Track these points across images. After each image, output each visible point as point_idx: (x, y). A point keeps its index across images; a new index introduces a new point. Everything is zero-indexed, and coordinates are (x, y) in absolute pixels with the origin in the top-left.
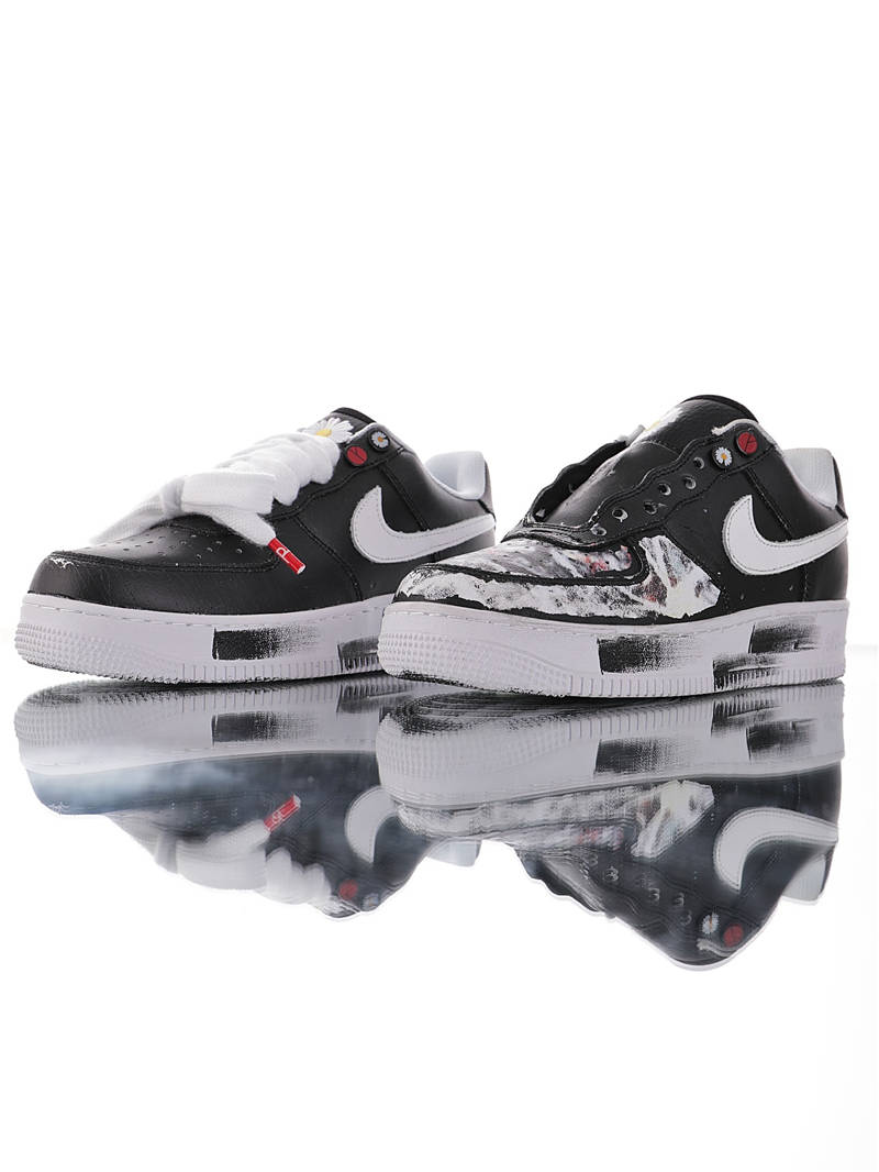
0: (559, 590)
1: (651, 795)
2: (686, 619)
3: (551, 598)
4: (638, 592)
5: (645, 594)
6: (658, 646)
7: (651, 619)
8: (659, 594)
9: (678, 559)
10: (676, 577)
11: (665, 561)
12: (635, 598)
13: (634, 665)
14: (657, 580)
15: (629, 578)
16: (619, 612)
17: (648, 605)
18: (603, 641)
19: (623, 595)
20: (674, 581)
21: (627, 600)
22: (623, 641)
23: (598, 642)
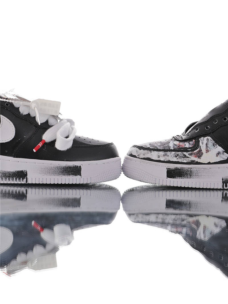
0: (162, 153)
1: (195, 219)
2: (209, 163)
3: (157, 155)
4: (191, 154)
5: (193, 155)
6: (191, 171)
7: (193, 163)
8: (200, 155)
9: (212, 144)
10: (209, 150)
11: (206, 145)
12: (189, 156)
13: (180, 177)
14: (200, 150)
15: (189, 150)
16: (180, 160)
17: (193, 158)
18: (169, 168)
19: (184, 155)
20: (207, 151)
21: (185, 156)
22: (176, 169)
23: (167, 169)
